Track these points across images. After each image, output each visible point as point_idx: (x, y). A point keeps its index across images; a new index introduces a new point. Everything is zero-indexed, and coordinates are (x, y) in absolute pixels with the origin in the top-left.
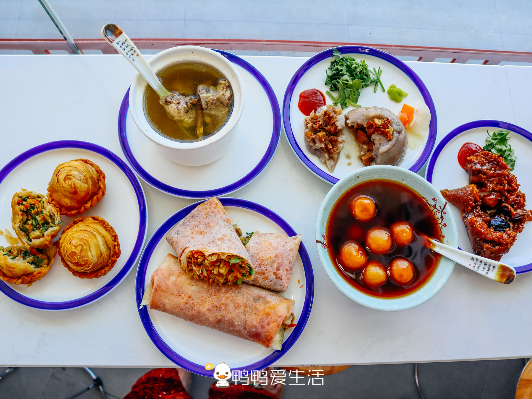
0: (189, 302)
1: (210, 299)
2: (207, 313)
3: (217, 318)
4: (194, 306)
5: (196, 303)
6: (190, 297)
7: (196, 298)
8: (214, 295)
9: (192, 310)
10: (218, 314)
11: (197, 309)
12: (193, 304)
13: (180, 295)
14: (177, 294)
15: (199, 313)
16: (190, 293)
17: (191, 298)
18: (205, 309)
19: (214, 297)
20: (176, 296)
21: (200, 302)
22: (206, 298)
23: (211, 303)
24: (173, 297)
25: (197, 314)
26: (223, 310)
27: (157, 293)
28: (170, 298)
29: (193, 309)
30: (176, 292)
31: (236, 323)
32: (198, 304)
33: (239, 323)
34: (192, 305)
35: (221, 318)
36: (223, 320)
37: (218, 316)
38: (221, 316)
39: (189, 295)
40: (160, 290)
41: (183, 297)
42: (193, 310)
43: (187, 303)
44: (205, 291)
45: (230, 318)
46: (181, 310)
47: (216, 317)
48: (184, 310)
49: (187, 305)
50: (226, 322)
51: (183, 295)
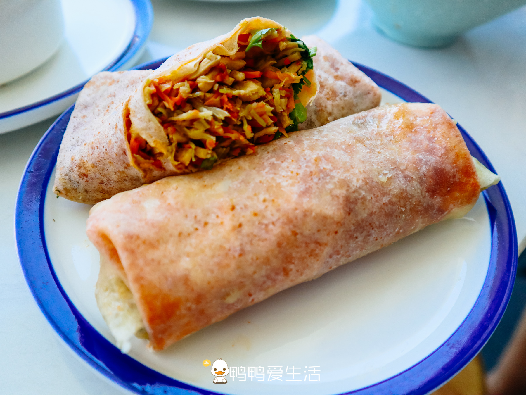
0: (242, 220)
1: (284, 173)
2: (307, 203)
3: (338, 197)
4: (264, 217)
5: (261, 207)
6: (233, 208)
7: (249, 198)
8: (282, 162)
9: (267, 231)
10: (330, 186)
11: (277, 215)
12: (255, 214)
13: (206, 224)
14: (196, 226)
15: (290, 221)
16: (225, 201)
17: (238, 207)
18: (295, 197)
19: (285, 164)
20: (199, 232)
21: (267, 196)
22: (273, 179)
23: (291, 178)
24: (193, 241)
25: (287, 227)
26: (331, 171)
27: (141, 262)
28: (188, 249)
29: (267, 225)
30: (188, 225)
31: (383, 179)
32: (267, 203)
33: (387, 174)
34: (255, 218)
35: (347, 190)
36: (354, 192)
37: (338, 192)
38: (341, 187)
39: (227, 206)
40: (142, 248)
41: (219, 221)
42: (271, 226)
43: (240, 225)
44: (254, 171)
45: (361, 177)
46: (240, 255)
47: (333, 197)
48: (248, 248)
49: (246, 229)
50: (363, 193)
51: (213, 216)
